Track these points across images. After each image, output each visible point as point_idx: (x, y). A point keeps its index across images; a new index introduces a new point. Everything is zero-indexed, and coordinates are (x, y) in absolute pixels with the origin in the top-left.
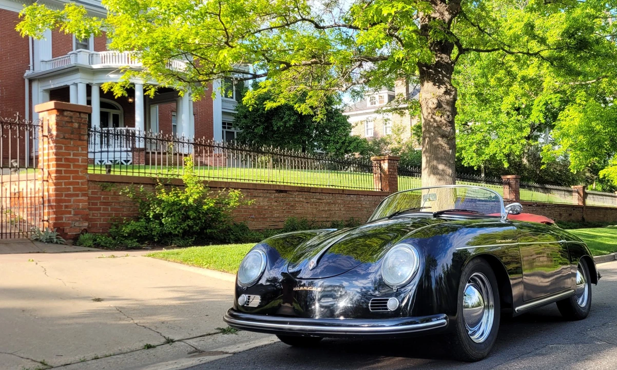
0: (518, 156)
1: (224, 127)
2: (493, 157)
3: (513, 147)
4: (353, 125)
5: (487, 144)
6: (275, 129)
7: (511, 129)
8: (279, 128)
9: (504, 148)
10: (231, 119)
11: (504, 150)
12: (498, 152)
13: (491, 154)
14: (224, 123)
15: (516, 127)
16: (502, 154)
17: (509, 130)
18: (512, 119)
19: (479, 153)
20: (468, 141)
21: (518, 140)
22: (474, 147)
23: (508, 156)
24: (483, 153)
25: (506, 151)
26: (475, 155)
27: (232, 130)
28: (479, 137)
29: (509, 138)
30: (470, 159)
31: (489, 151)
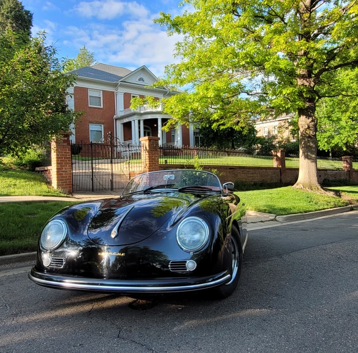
0: (352, 144)
1: (194, 135)
2: (337, 145)
3: (349, 139)
4: (258, 131)
5: (333, 137)
6: (219, 135)
7: (348, 129)
8: (220, 134)
9: (344, 140)
10: (198, 131)
11: (343, 141)
12: (340, 142)
13: (336, 143)
14: (194, 133)
15: (351, 128)
16: (342, 143)
17: (346, 130)
18: (348, 124)
19: (328, 143)
20: (322, 137)
21: (352, 135)
22: (326, 140)
23: (346, 144)
24: (331, 143)
25: (344, 142)
26: (326, 144)
27: (198, 136)
28: (328, 134)
29: (346, 134)
30: (323, 146)
31: (335, 141)
